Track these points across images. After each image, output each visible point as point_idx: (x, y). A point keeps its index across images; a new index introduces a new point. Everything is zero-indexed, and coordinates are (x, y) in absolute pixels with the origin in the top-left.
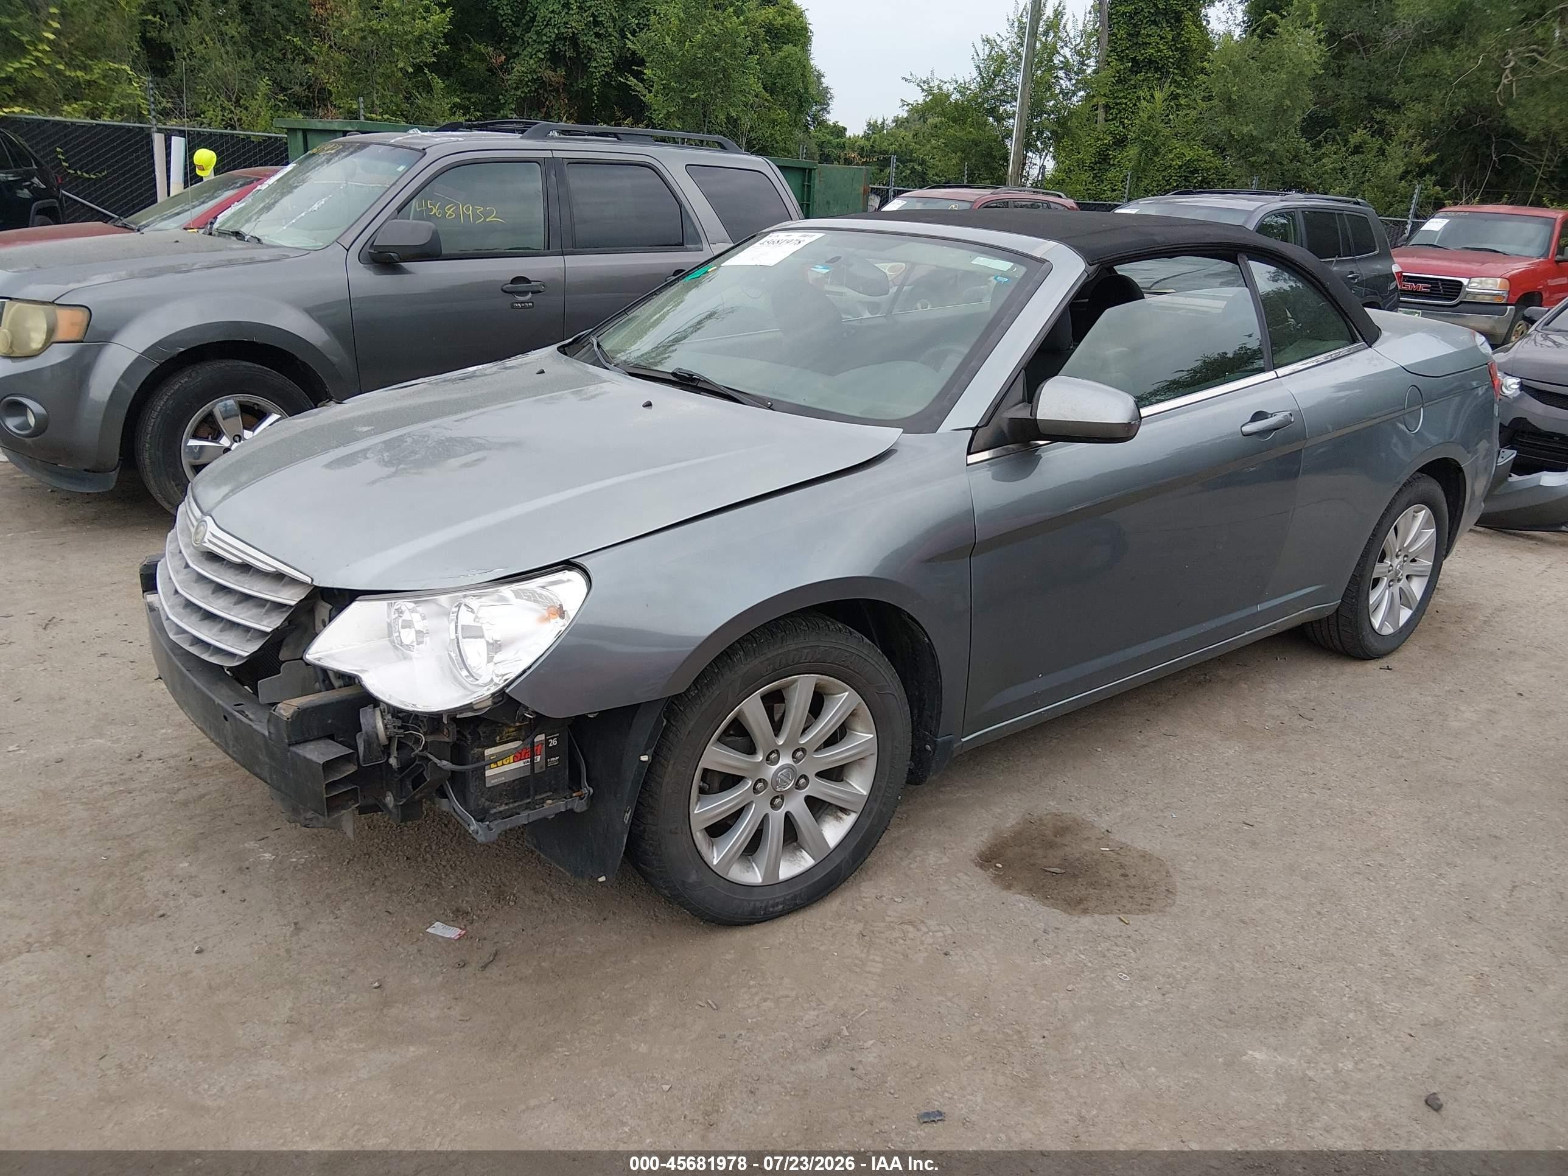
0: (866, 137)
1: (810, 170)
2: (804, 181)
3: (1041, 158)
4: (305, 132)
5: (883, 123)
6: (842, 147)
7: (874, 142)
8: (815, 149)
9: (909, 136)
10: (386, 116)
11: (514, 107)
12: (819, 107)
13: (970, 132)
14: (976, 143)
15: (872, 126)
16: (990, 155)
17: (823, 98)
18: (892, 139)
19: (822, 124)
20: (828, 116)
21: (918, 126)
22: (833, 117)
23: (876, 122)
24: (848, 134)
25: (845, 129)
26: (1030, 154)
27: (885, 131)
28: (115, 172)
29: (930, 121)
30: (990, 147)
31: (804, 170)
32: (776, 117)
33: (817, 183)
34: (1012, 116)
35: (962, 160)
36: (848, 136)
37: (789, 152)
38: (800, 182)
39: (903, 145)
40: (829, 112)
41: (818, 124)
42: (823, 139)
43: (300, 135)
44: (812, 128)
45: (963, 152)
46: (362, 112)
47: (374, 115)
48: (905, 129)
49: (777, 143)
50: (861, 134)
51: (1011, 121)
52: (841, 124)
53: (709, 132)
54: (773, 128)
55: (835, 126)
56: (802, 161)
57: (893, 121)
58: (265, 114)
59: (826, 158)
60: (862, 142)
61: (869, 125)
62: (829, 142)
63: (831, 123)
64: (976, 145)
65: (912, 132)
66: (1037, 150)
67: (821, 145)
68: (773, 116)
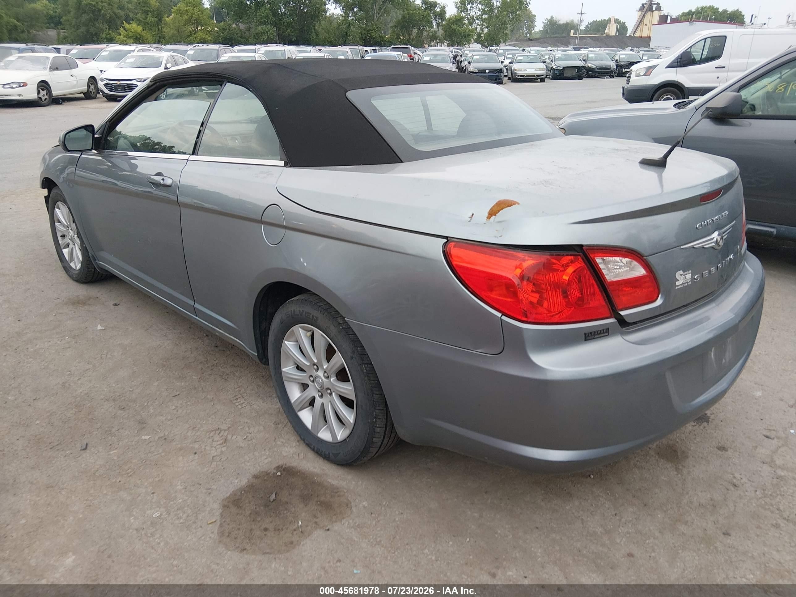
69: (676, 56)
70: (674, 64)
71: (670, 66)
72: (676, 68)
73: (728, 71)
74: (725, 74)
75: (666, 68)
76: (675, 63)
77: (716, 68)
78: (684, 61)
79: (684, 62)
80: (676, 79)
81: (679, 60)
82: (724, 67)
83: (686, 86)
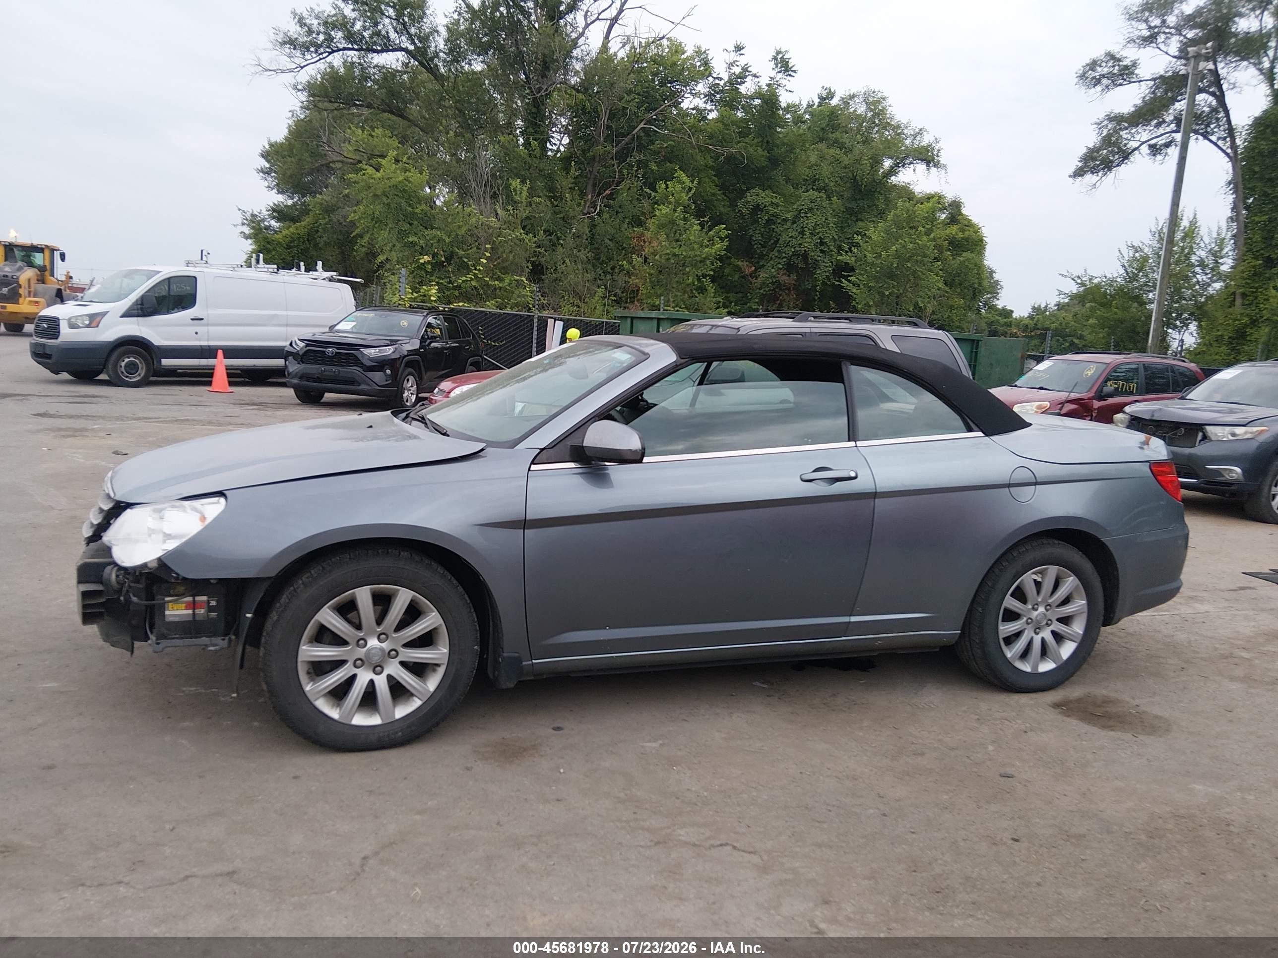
0: (1031, 317)
1: (978, 341)
2: (972, 348)
3: (1180, 334)
4: (632, 318)
5: (1046, 307)
6: (1009, 325)
7: (1037, 322)
8: (984, 326)
9: (1070, 317)
10: (676, 309)
11: (757, 300)
12: (989, 296)
13: (1116, 313)
14: (1121, 322)
15: (1037, 310)
16: (1134, 331)
17: (994, 288)
18: (1054, 319)
19: (992, 308)
20: (997, 302)
21: (1077, 309)
22: (1003, 302)
23: (1040, 306)
24: (1014, 315)
25: (1012, 312)
26: (1170, 331)
27: (1048, 313)
28: (509, 342)
29: (1088, 305)
30: (1134, 325)
31: (973, 340)
32: (954, 304)
33: (982, 350)
34: (1151, 302)
35: (1109, 334)
36: (1014, 317)
37: (963, 329)
38: (969, 349)
39: (1064, 324)
40: (998, 299)
41: (989, 308)
42: (993, 319)
43: (629, 320)
44: (983, 311)
45: (1109, 328)
46: (662, 306)
47: (669, 308)
48: (1066, 311)
49: (953, 322)
50: (1026, 315)
51: (1153, 305)
52: (1008, 308)
53: (900, 316)
54: (951, 311)
55: (1004, 309)
56: (973, 335)
57: (1056, 305)
58: (600, 308)
59: (994, 333)
60: (1026, 322)
61: (1034, 308)
62: (998, 321)
63: (1000, 307)
64: (1122, 323)
65: (1072, 314)
66: (1175, 327)
67: (991, 324)
68: (951, 303)
69: (134, 300)
70: (134, 312)
71: (127, 315)
72: (136, 318)
73: (208, 325)
74: (205, 329)
75: (122, 317)
76: (134, 310)
77: (192, 319)
78: (148, 308)
79: (149, 310)
80: (139, 334)
81: (139, 306)
82: (202, 319)
83: (156, 344)
